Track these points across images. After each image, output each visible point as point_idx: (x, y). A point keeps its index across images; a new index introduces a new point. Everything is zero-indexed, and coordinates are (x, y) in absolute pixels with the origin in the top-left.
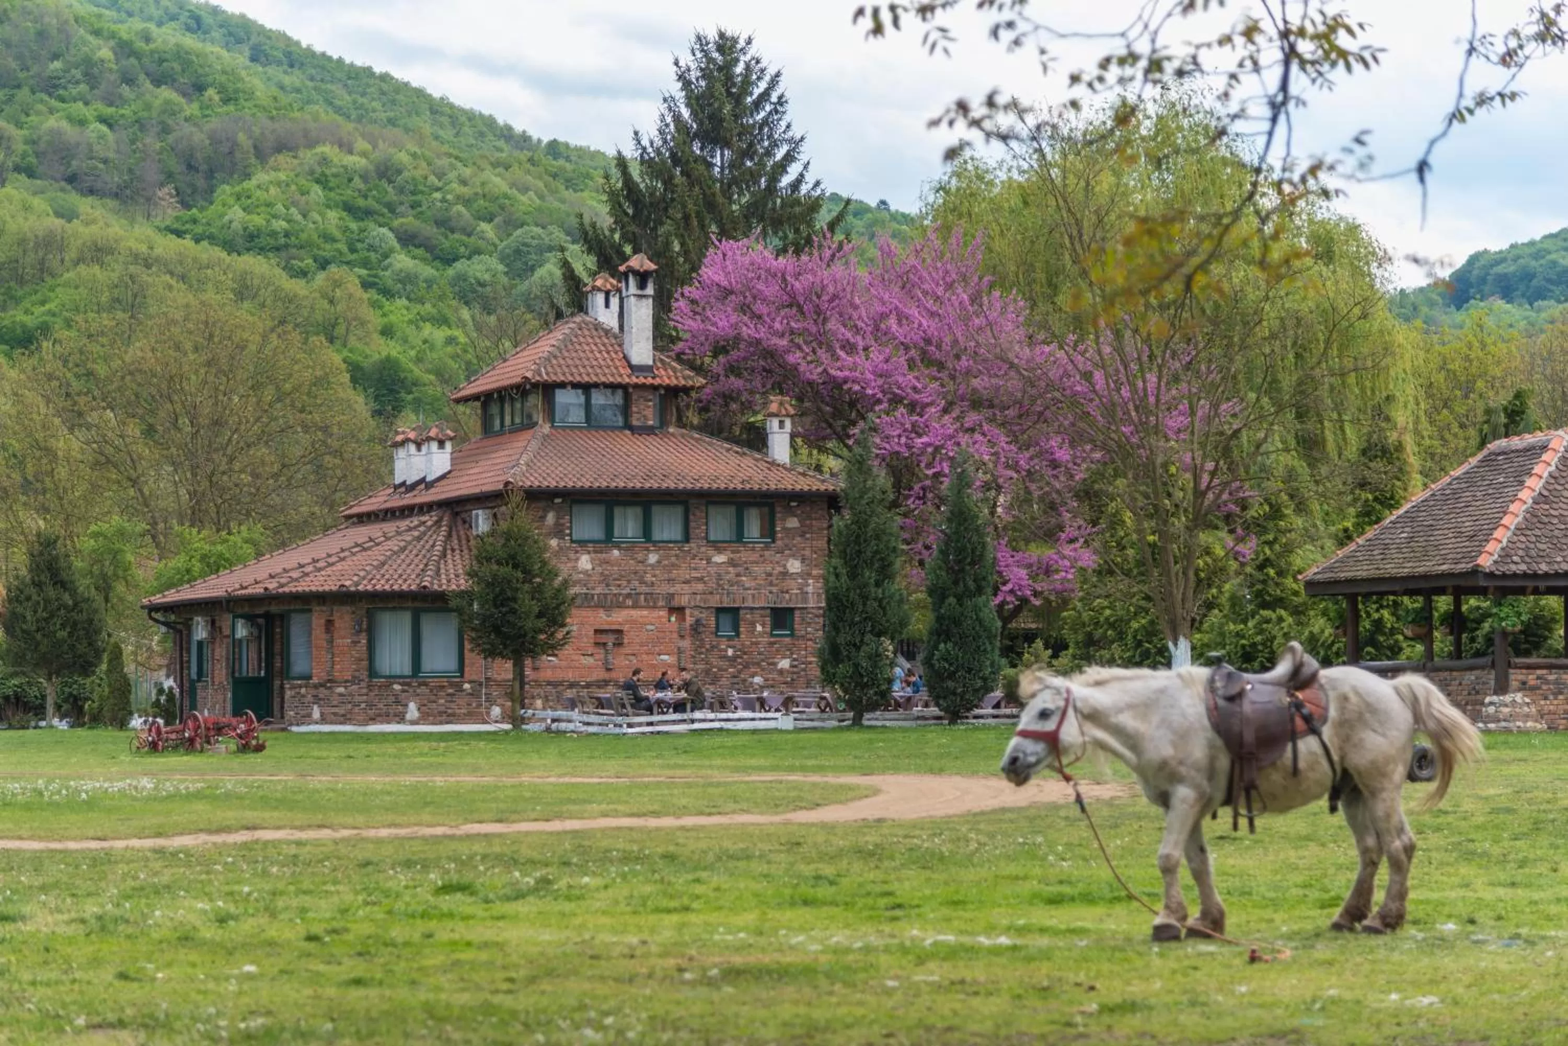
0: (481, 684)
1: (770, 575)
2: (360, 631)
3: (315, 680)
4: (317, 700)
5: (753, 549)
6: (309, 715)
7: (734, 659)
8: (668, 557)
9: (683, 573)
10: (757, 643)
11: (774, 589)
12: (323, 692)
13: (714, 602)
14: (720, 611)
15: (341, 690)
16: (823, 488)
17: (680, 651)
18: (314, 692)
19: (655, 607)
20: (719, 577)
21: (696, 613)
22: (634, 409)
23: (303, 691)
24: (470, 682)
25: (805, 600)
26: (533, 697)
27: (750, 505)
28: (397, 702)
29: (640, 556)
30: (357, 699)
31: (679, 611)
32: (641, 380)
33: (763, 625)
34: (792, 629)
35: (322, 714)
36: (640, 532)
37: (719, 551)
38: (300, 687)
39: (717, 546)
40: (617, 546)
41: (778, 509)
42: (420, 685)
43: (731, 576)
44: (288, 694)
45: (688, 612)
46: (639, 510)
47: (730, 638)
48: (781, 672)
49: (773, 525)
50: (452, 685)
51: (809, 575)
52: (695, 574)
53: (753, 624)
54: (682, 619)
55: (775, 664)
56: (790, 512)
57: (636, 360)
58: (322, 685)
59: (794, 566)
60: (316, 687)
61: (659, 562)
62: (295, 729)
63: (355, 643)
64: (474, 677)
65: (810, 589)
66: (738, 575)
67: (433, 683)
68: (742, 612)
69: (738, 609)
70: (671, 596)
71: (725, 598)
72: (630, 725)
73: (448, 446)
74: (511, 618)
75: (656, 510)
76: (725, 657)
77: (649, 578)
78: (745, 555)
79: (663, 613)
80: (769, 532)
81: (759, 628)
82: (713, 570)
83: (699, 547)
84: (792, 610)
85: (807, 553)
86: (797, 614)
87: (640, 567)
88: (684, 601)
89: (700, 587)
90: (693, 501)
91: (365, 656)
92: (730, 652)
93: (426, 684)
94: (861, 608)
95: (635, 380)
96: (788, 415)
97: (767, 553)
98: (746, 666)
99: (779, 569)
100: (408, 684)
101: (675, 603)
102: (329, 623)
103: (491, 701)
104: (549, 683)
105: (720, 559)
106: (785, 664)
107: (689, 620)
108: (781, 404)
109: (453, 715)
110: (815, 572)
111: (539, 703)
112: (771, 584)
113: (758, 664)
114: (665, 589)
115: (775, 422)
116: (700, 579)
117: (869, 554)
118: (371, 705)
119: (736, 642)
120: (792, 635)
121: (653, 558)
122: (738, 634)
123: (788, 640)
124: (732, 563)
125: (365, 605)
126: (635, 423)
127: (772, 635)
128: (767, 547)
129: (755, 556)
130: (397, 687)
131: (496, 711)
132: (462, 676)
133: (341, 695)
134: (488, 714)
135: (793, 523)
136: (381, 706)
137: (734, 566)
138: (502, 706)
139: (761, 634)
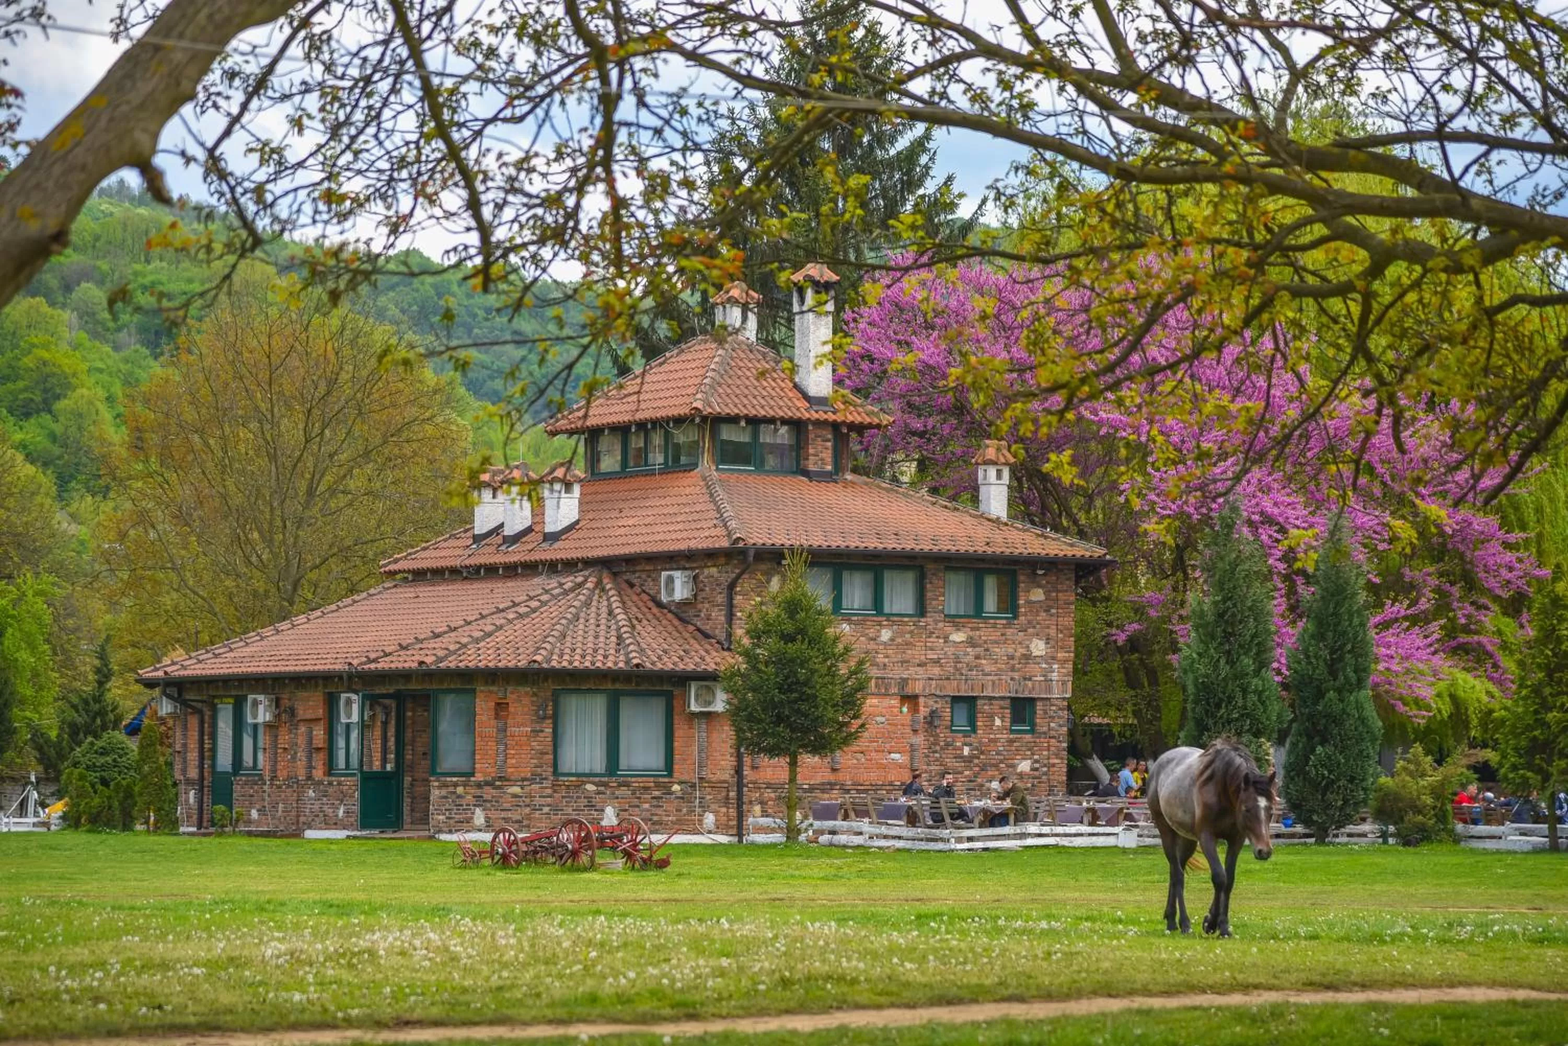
0: (693, 786)
1: (1012, 657)
2: (545, 718)
3: (479, 777)
4: (480, 801)
5: (994, 626)
6: (469, 820)
7: (969, 760)
8: (902, 634)
9: (918, 653)
10: (995, 741)
11: (1016, 675)
12: (488, 792)
13: (951, 689)
14: (956, 700)
15: (516, 790)
16: (1070, 554)
17: (913, 749)
18: (478, 792)
19: (886, 695)
20: (957, 660)
21: (931, 702)
22: (811, 451)
23: (460, 790)
24: (680, 783)
25: (1049, 690)
26: (751, 802)
27: (990, 571)
28: (591, 806)
29: (871, 633)
30: (538, 801)
31: (911, 699)
32: (822, 416)
33: (1002, 719)
34: (1033, 725)
35: (487, 819)
36: (869, 603)
37: (958, 627)
38: (456, 785)
39: (954, 620)
40: (847, 619)
41: (1022, 578)
42: (620, 785)
43: (970, 658)
44: (435, 793)
45: (922, 700)
46: (869, 577)
47: (966, 734)
48: (1021, 776)
49: (1014, 597)
50: (658, 785)
51: (1053, 658)
52: (932, 655)
53: (991, 717)
54: (915, 710)
55: (1014, 766)
56: (1034, 581)
57: (813, 391)
58: (487, 784)
59: (1039, 647)
60: (479, 785)
61: (892, 640)
62: (443, 837)
63: (536, 732)
64: (685, 777)
65: (1055, 676)
66: (977, 657)
67: (636, 783)
68: (980, 702)
69: (974, 698)
70: (904, 682)
71: (963, 687)
72: (959, 840)
73: (577, 489)
74: (804, 707)
75: (887, 575)
76: (961, 757)
77: (880, 659)
78: (985, 633)
79: (895, 702)
80: (1009, 605)
81: (998, 722)
82: (950, 650)
83: (936, 622)
84: (1032, 701)
85: (1052, 632)
86: (1039, 706)
87: (872, 646)
88: (918, 688)
89: (936, 671)
90: (930, 566)
91: (550, 749)
92: (966, 751)
93: (627, 785)
94: (1240, 704)
95: (816, 416)
96: (1006, 464)
97: (1009, 632)
98: (983, 768)
99: (1022, 651)
100: (605, 785)
101: (909, 691)
102: (501, 707)
103: (705, 808)
104: (769, 786)
105: (958, 637)
106: (1024, 766)
107: (923, 711)
108: (998, 449)
109: (660, 823)
110: (1060, 655)
111: (757, 809)
112: (1013, 669)
113: (996, 766)
114: (898, 673)
115: (992, 472)
116: (937, 662)
117: (1248, 638)
118: (556, 809)
119: (972, 739)
120: (1032, 731)
121: (886, 635)
122: (974, 730)
123: (1028, 737)
124: (971, 642)
125: (552, 686)
126: (812, 468)
127: (1012, 731)
128: (1009, 625)
129: (995, 635)
130: (590, 787)
131: (710, 819)
132: (670, 774)
133: (515, 796)
134: (701, 822)
135: (1038, 595)
136: (570, 810)
137: (974, 646)
138: (715, 812)
139: (1001, 730)
